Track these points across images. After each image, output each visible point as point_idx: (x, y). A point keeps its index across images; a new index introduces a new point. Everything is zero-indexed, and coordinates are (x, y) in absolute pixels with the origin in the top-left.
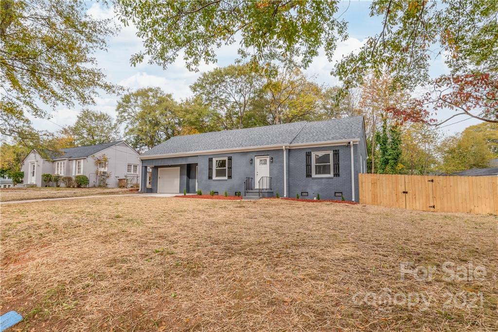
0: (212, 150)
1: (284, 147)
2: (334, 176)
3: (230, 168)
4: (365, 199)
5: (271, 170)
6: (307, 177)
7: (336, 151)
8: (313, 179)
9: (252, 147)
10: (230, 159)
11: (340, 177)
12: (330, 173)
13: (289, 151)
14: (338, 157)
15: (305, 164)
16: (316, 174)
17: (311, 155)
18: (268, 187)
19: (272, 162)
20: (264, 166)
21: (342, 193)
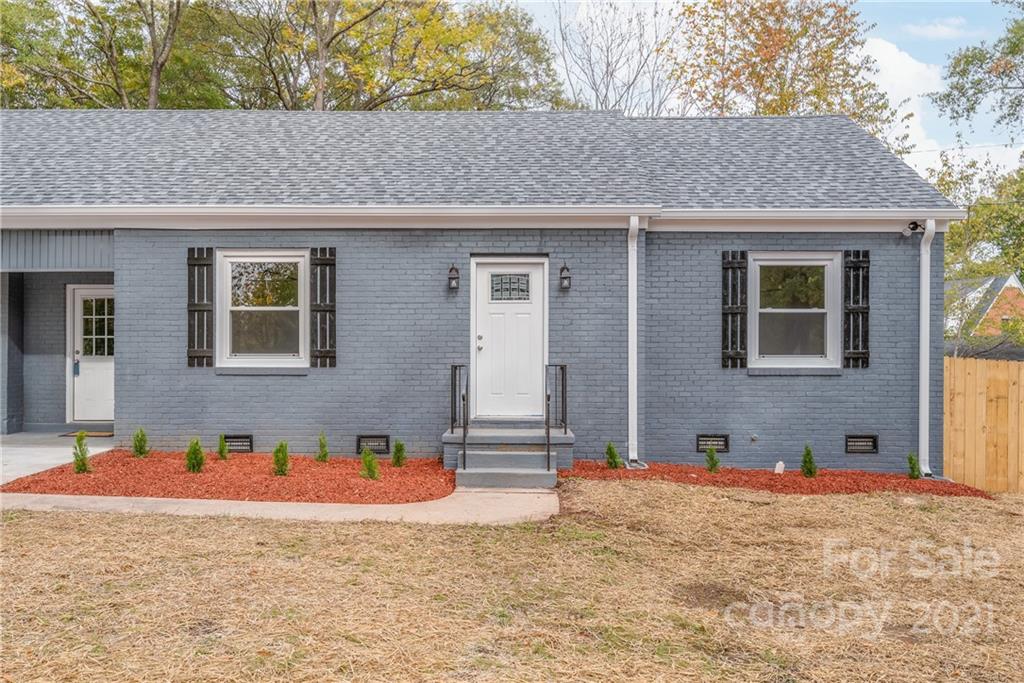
0: (212, 208)
1: (634, 223)
2: (846, 366)
3: (325, 310)
5: (559, 332)
6: (725, 366)
7: (857, 254)
8: (753, 375)
9: (456, 209)
10: (324, 261)
11: (868, 370)
12: (820, 351)
13: (649, 238)
14: (866, 278)
15: (716, 306)
16: (763, 352)
17: (743, 268)
19: (564, 290)
20: (511, 308)
21: (874, 440)
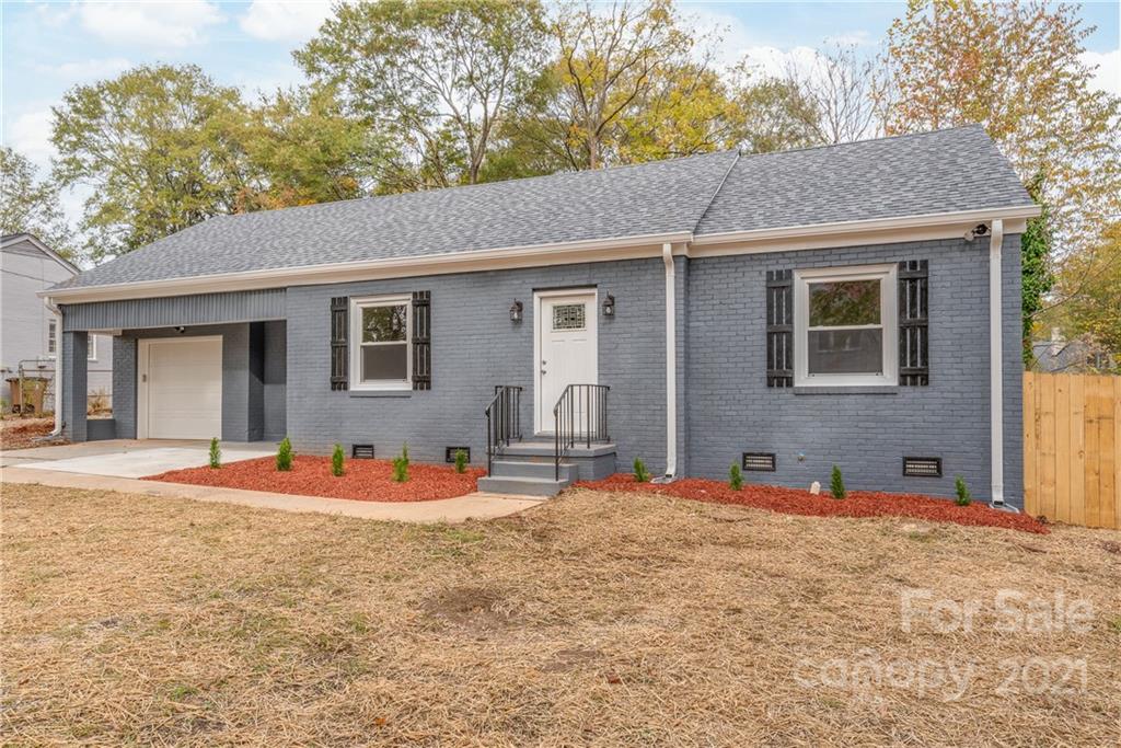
1: (667, 250)
2: (903, 383)
3: (423, 343)
4: (1049, 490)
5: (604, 353)
6: (770, 385)
7: (913, 265)
8: (800, 394)
9: (519, 250)
10: (423, 302)
11: (929, 388)
12: (879, 369)
13: (691, 266)
14: (925, 290)
15: (760, 325)
16: (812, 370)
17: (790, 288)
18: (594, 429)
19: (610, 316)
20: (570, 335)
21: (938, 461)
